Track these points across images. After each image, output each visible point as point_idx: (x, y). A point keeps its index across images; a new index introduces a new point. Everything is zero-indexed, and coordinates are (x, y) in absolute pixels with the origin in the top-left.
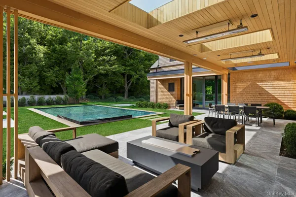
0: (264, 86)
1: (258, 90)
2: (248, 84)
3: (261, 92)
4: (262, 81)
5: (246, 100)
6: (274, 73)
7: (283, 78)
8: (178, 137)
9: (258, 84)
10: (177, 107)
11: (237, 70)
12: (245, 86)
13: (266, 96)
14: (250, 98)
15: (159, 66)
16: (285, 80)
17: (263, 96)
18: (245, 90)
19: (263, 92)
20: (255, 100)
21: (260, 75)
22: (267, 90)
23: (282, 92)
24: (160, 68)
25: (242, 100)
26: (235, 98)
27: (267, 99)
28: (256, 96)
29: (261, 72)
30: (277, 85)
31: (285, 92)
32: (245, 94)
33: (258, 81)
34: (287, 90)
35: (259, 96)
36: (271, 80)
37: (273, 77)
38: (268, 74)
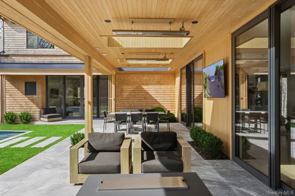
0: (149, 89)
1: (143, 94)
2: (134, 87)
3: (146, 96)
4: (147, 84)
5: (133, 105)
6: (156, 77)
7: (163, 83)
8: (119, 167)
9: (143, 87)
10: (42, 119)
11: (124, 71)
12: (131, 89)
13: (150, 100)
14: (136, 103)
15: (4, 52)
16: (164, 84)
17: (148, 100)
18: (131, 94)
19: (148, 96)
20: (140, 105)
21: (145, 78)
22: (151, 94)
23: (163, 96)
24: (7, 56)
25: (128, 105)
26: (121, 103)
27: (151, 103)
28: (142, 100)
29: (146, 75)
30: (159, 89)
31: (165, 96)
32: (131, 98)
33: (144, 84)
34: (167, 94)
35: (144, 100)
36: (154, 84)
37: (156, 80)
38: (152, 78)
